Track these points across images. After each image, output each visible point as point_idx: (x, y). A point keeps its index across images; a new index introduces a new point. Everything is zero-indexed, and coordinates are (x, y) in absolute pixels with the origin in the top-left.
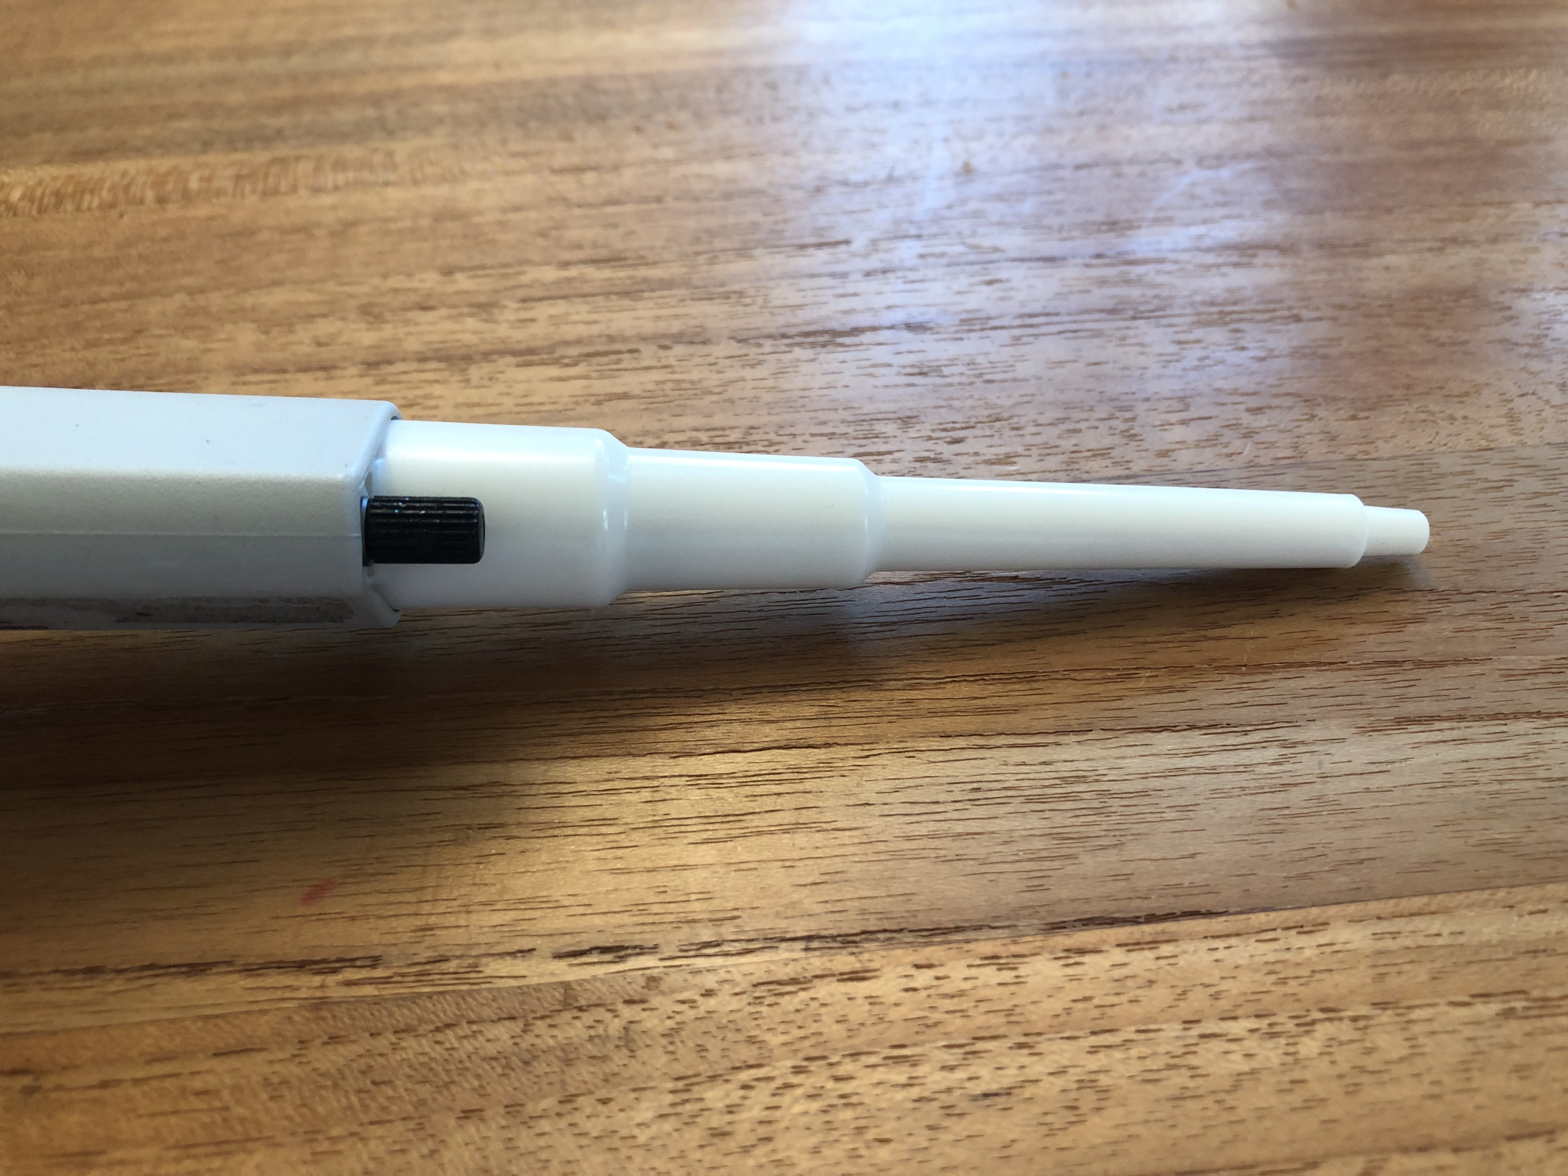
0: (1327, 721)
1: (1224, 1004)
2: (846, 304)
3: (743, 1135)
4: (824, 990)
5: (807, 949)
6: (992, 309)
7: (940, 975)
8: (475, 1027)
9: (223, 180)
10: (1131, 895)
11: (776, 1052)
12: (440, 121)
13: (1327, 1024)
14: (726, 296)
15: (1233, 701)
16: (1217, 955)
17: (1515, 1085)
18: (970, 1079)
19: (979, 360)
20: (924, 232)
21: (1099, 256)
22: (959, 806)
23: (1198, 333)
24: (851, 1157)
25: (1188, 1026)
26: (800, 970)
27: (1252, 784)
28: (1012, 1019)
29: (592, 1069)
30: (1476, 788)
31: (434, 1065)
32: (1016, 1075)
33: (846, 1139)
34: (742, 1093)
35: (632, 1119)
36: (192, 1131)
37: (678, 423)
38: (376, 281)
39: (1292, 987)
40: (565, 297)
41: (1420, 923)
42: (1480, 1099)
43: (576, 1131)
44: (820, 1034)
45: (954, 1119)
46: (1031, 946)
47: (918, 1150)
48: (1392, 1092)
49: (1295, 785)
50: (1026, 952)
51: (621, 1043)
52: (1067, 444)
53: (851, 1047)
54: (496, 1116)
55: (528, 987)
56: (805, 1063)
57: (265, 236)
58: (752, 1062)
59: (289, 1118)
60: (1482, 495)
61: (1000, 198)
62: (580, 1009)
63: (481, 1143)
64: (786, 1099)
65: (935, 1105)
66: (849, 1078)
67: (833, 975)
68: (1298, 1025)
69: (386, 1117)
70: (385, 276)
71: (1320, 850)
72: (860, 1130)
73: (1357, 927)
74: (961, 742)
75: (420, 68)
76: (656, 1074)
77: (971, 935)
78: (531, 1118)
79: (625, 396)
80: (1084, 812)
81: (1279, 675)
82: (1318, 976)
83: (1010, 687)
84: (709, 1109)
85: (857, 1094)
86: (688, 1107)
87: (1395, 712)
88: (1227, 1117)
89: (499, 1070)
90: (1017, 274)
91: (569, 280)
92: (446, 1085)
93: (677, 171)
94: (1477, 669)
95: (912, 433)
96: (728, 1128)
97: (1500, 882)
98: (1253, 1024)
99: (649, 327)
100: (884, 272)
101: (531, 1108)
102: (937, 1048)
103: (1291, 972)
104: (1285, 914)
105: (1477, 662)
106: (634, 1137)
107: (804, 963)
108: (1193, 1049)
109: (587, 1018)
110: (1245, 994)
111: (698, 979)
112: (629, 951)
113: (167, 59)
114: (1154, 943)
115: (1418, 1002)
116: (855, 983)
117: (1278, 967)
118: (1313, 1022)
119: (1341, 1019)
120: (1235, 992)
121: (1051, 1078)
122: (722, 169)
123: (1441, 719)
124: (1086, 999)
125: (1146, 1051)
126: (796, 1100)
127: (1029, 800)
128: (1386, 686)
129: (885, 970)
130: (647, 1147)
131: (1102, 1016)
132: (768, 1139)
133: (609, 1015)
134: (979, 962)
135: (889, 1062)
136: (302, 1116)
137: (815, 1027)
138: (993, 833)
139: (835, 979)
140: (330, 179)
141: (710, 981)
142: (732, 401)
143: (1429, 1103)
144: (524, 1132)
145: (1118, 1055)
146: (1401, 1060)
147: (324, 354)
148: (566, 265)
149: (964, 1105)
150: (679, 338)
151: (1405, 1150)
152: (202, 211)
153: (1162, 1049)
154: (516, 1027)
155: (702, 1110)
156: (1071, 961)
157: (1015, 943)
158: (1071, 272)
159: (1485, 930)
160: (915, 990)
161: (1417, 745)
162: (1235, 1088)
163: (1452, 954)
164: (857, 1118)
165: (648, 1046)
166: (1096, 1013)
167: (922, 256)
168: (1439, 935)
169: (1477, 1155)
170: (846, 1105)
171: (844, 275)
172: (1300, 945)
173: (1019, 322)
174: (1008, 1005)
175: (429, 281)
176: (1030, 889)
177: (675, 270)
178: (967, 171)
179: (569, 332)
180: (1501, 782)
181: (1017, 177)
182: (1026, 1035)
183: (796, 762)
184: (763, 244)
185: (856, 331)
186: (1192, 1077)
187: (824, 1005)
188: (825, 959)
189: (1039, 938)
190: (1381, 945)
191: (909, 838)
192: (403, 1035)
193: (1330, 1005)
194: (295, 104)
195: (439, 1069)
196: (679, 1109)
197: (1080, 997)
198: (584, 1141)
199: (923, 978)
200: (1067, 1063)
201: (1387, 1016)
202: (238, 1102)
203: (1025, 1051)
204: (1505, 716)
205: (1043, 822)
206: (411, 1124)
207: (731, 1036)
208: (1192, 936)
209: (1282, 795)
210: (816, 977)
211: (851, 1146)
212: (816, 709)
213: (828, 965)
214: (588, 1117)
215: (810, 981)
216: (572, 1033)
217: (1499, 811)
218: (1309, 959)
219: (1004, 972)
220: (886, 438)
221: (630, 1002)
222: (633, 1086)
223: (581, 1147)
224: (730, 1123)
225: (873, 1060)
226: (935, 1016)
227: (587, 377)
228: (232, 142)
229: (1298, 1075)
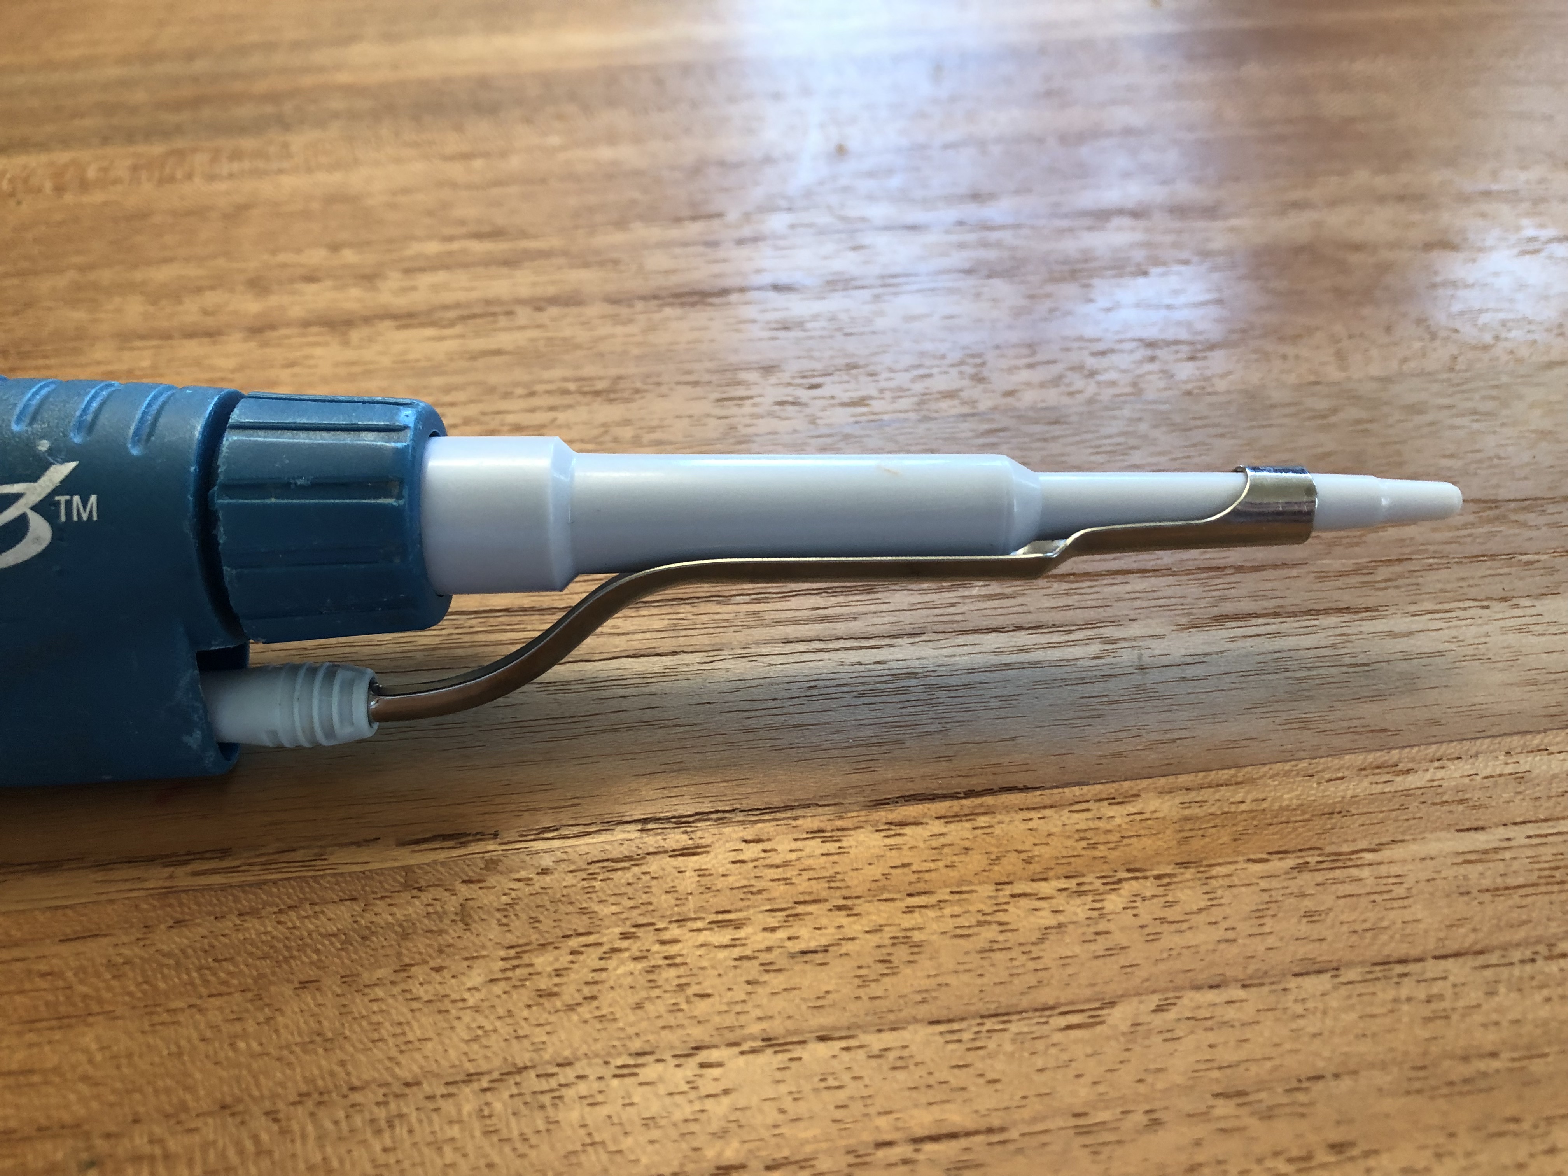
0: (1149, 621)
1: (1036, 867)
2: (717, 268)
3: (569, 994)
4: (654, 865)
5: (641, 831)
6: (855, 271)
7: (769, 848)
8: (317, 908)
9: (121, 169)
10: (954, 774)
11: (606, 922)
12: (336, 115)
13: (1133, 882)
14: (602, 264)
15: (1060, 604)
16: (1031, 825)
17: (1305, 928)
18: (789, 939)
19: (840, 316)
20: (796, 205)
21: (960, 224)
22: (795, 701)
23: (1049, 288)
24: (672, 1011)
25: (999, 887)
26: (634, 849)
27: (1073, 676)
28: (833, 885)
29: (428, 942)
30: (1288, 674)
31: (275, 942)
32: (833, 935)
33: (668, 995)
34: (571, 957)
35: (464, 984)
36: (36, 1007)
37: (547, 375)
38: (266, 257)
39: (1102, 851)
40: (447, 267)
41: (1224, 792)
42: (1271, 941)
43: (409, 996)
44: (650, 903)
45: (772, 975)
46: (856, 820)
47: (737, 1002)
48: (1190, 938)
49: (1115, 676)
50: (850, 826)
51: (457, 918)
52: (918, 387)
53: (679, 914)
54: (331, 983)
55: (369, 871)
56: (633, 930)
57: (157, 219)
58: (582, 930)
59: (130, 994)
60: (1307, 423)
61: (871, 174)
62: (420, 889)
63: (316, 1010)
64: (611, 964)
65: (756, 963)
66: (676, 941)
67: (666, 852)
68: (1104, 884)
69: (224, 989)
70: (274, 252)
71: (1135, 732)
72: (681, 987)
73: (1167, 797)
74: (802, 647)
75: (321, 69)
76: (489, 944)
77: (799, 812)
78: (365, 986)
79: (498, 352)
80: (914, 703)
81: (1105, 582)
82: (1126, 841)
83: (851, 598)
84: (539, 973)
85: (682, 955)
86: (518, 971)
87: (1216, 611)
88: (1032, 965)
89: (339, 945)
90: (881, 241)
91: (450, 253)
92: (286, 960)
93: (562, 156)
94: (1295, 572)
95: (773, 380)
96: (556, 989)
97: (1303, 754)
98: (1063, 883)
99: (525, 292)
100: (755, 240)
101: (366, 977)
102: (761, 912)
103: (1102, 839)
104: (1099, 787)
105: (1295, 566)
106: (464, 1000)
107: (637, 841)
108: (1005, 907)
109: (427, 897)
110: (1057, 858)
111: (535, 861)
112: (470, 838)
113: (75, 65)
114: (971, 815)
115: (1221, 861)
116: (685, 858)
117: (1089, 834)
118: (1120, 881)
119: (1146, 878)
120: (1047, 856)
121: (868, 936)
122: (605, 153)
123: (1257, 616)
124: (904, 866)
125: (957, 909)
126: (622, 962)
127: (862, 695)
128: (1207, 589)
129: (717, 845)
130: (477, 1009)
131: (919, 880)
132: (594, 998)
133: (447, 894)
134: (805, 836)
135: (714, 926)
136: (144, 992)
137: (645, 898)
138: (828, 723)
139: (666, 855)
140: (225, 167)
141: (547, 861)
142: (601, 355)
143: (1223, 946)
144: (358, 998)
145: (931, 913)
146: (1200, 911)
147: (210, 322)
148: (451, 239)
149: (782, 963)
150: (554, 301)
151: (1198, 988)
152: (97, 197)
153: (973, 908)
154: (357, 908)
155: (530, 974)
156: (893, 833)
157: (841, 818)
158: (931, 238)
159: (1286, 796)
160: (743, 862)
161: (1234, 639)
162: (1041, 940)
163: (1253, 818)
164: (679, 977)
165: (483, 920)
166: (914, 878)
167: (792, 227)
168: (1243, 802)
169: (1266, 989)
170: (669, 965)
171: (716, 244)
172: (1111, 814)
173: (880, 282)
174: (830, 873)
175: (316, 257)
176: (858, 771)
177: (555, 242)
178: (841, 151)
179: (448, 297)
180: (1309, 669)
181: (888, 156)
182: (845, 898)
183: (643, 669)
184: (641, 217)
185: (724, 292)
186: (1002, 931)
187: (654, 878)
188: (659, 838)
189: (863, 813)
190: (1187, 812)
191: (745, 731)
192: (247, 918)
193: (1138, 866)
194: (196, 102)
195: (280, 945)
196: (509, 974)
197: (899, 863)
198: (415, 1005)
199: (752, 851)
200: (883, 922)
201: (1189, 874)
202: (81, 982)
203: (844, 913)
204: (1318, 612)
205: (874, 713)
206: (249, 995)
207: (563, 908)
208: (1007, 809)
209: (1102, 685)
210: (648, 854)
211: (674, 1001)
212: (666, 622)
213: (662, 843)
214: (421, 984)
215: (643, 858)
216: (411, 910)
217: (1307, 694)
218: (1120, 826)
219: (828, 844)
220: (748, 386)
221: (469, 881)
222: (467, 955)
223: (412, 1010)
224: (556, 985)
225: (699, 924)
226: (759, 885)
227: (462, 336)
228: (130, 137)
229: (1101, 927)
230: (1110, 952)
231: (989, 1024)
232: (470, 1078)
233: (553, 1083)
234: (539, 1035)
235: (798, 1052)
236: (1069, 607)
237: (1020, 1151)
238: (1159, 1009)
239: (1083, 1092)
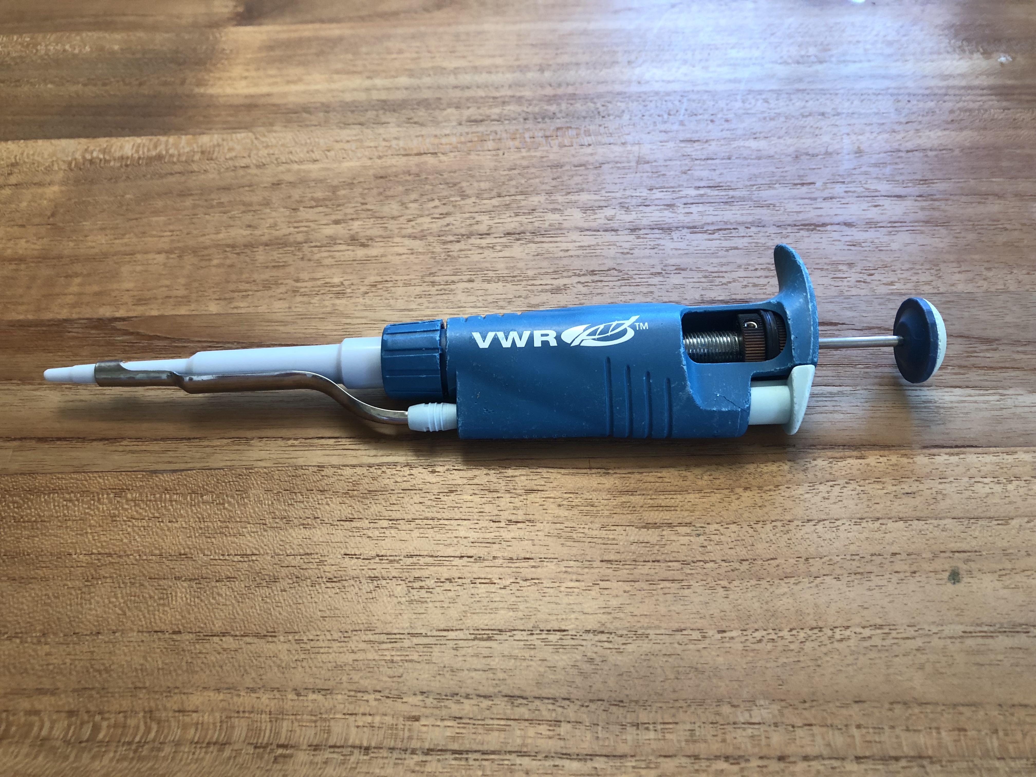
0: (1016, 388)
1: (982, 474)
2: (819, 212)
3: (833, 499)
6: (878, 218)
7: (888, 459)
9: (540, 137)
10: (950, 439)
11: (840, 477)
13: (1017, 481)
14: (768, 206)
15: (982, 379)
16: (979, 459)
18: (901, 489)
19: (876, 241)
20: (846, 180)
21: (920, 196)
23: (964, 234)
24: (867, 507)
25: (970, 479)
26: (842, 455)
27: (990, 407)
28: (913, 473)
29: (782, 479)
31: (730, 474)
32: (916, 489)
33: (865, 502)
34: (830, 488)
35: (798, 493)
36: (663, 487)
39: (1005, 470)
40: (702, 203)
43: (781, 495)
44: (852, 473)
45: (898, 499)
46: (918, 452)
47: (888, 506)
49: (1005, 408)
50: (916, 454)
51: (789, 472)
52: (914, 278)
53: (863, 477)
54: (755, 489)
55: (755, 454)
56: (849, 481)
57: (567, 167)
58: (832, 480)
59: (691, 486)
61: (876, 165)
62: (773, 461)
63: (753, 497)
64: (845, 490)
65: (891, 495)
66: (863, 486)
67: (853, 457)
68: (1007, 481)
69: (720, 487)
70: (625, 189)
71: (1014, 430)
72: (869, 500)
73: (1027, 454)
76: (802, 481)
77: (897, 448)
78: (766, 491)
79: (736, 248)
80: (933, 412)
81: (1000, 371)
82: (1013, 467)
84: (821, 492)
85: (866, 490)
86: (815, 491)
88: (984, 504)
90: (887, 203)
91: (701, 195)
92: (736, 480)
93: (734, 144)
95: (853, 270)
96: (828, 497)
98: (992, 479)
99: (740, 219)
100: (831, 198)
101: (765, 488)
102: (890, 479)
103: (1004, 466)
104: (1002, 448)
106: (799, 498)
108: (973, 485)
109: (777, 464)
110: (989, 471)
114: (957, 454)
116: (861, 460)
117: (1000, 464)
118: (1012, 480)
119: (1021, 480)
120: (986, 470)
121: (928, 490)
122: (754, 144)
124: (936, 469)
125: (957, 484)
126: (848, 491)
127: (913, 407)
129: (870, 456)
130: (804, 501)
131: (942, 474)
132: (841, 501)
133: (782, 464)
134: (901, 456)
135: (875, 482)
137: (850, 471)
140: (587, 140)
141: (813, 456)
144: (765, 494)
145: (948, 485)
147: (612, 224)
148: (698, 188)
149: (900, 496)
150: (752, 224)
152: (536, 153)
153: (962, 485)
154: (755, 466)
155: (819, 492)
156: (931, 457)
157: (912, 451)
158: (909, 203)
160: (881, 463)
162: (987, 497)
164: (867, 497)
165: (797, 473)
166: (940, 473)
167: (846, 192)
170: (864, 493)
171: (815, 199)
172: (1007, 458)
173: (889, 225)
174: (911, 469)
175: (644, 193)
176: (917, 435)
177: (744, 193)
178: (859, 151)
179: (707, 219)
181: (882, 155)
182: (918, 478)
183: (830, 391)
184: (778, 182)
185: (824, 225)
186: (973, 493)
187: (852, 465)
188: (850, 452)
189: (920, 450)
191: (873, 417)
193: (1017, 476)
196: (812, 491)
197: (934, 468)
198: (784, 498)
199: (883, 459)
200: (932, 486)
203: (918, 482)
205: (919, 415)
206: (729, 490)
207: (824, 472)
208: (970, 453)
209: (1001, 411)
210: (848, 457)
211: (868, 504)
212: (834, 373)
213: (851, 454)
214: (784, 492)
216: (773, 468)
218: (1011, 462)
219: (909, 459)
220: (844, 272)
222: (796, 484)
223: (783, 500)
225: (870, 481)
226: (888, 471)
227: (720, 239)
228: (536, 118)
229: (1007, 494)
230: (1010, 503)
231: (972, 521)
232: (809, 521)
233: (836, 525)
234: (827, 510)
235: (910, 522)
236: (987, 381)
237: (986, 558)
238: (1028, 522)
239: (1005, 544)
